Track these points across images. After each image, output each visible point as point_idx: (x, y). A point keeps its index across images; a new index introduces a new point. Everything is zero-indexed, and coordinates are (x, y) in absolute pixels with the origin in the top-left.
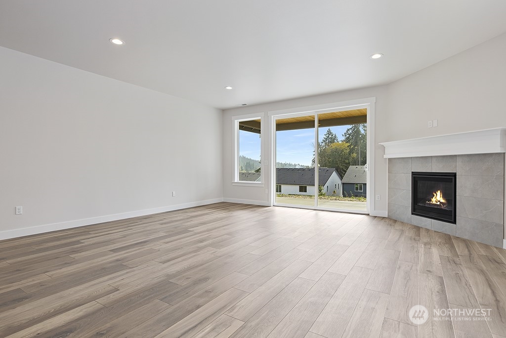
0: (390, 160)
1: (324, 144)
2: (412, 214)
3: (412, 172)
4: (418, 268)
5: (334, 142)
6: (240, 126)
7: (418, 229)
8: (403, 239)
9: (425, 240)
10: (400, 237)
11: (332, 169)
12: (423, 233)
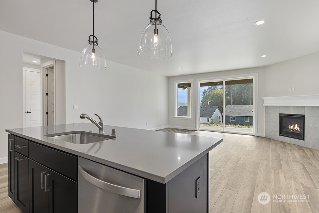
0: (266, 107)
1: (209, 90)
2: (280, 135)
3: (280, 114)
4: (291, 160)
5: (215, 89)
6: (178, 85)
7: (283, 143)
8: (278, 148)
9: (290, 148)
10: (276, 147)
11: (215, 107)
12: (287, 145)
